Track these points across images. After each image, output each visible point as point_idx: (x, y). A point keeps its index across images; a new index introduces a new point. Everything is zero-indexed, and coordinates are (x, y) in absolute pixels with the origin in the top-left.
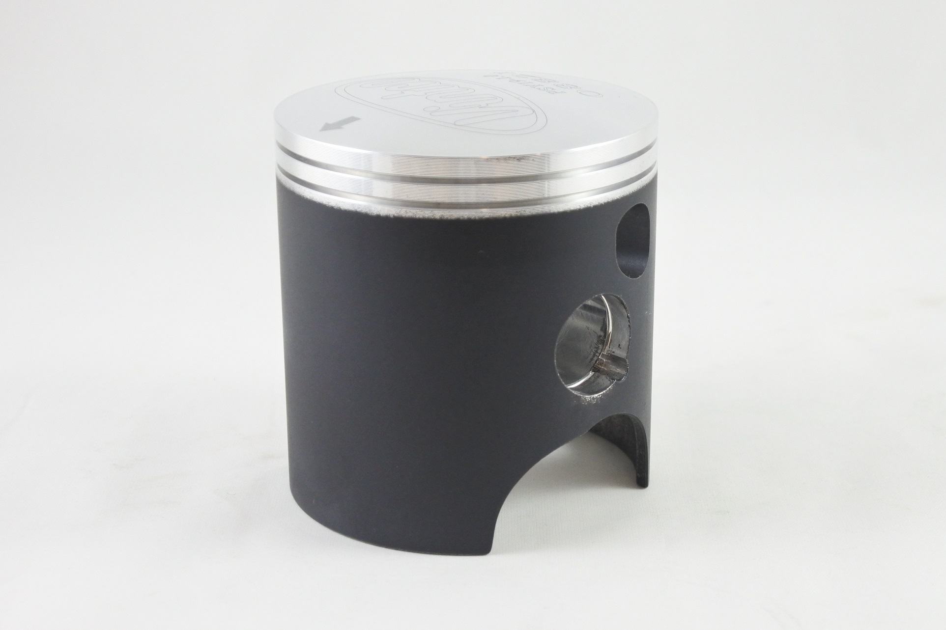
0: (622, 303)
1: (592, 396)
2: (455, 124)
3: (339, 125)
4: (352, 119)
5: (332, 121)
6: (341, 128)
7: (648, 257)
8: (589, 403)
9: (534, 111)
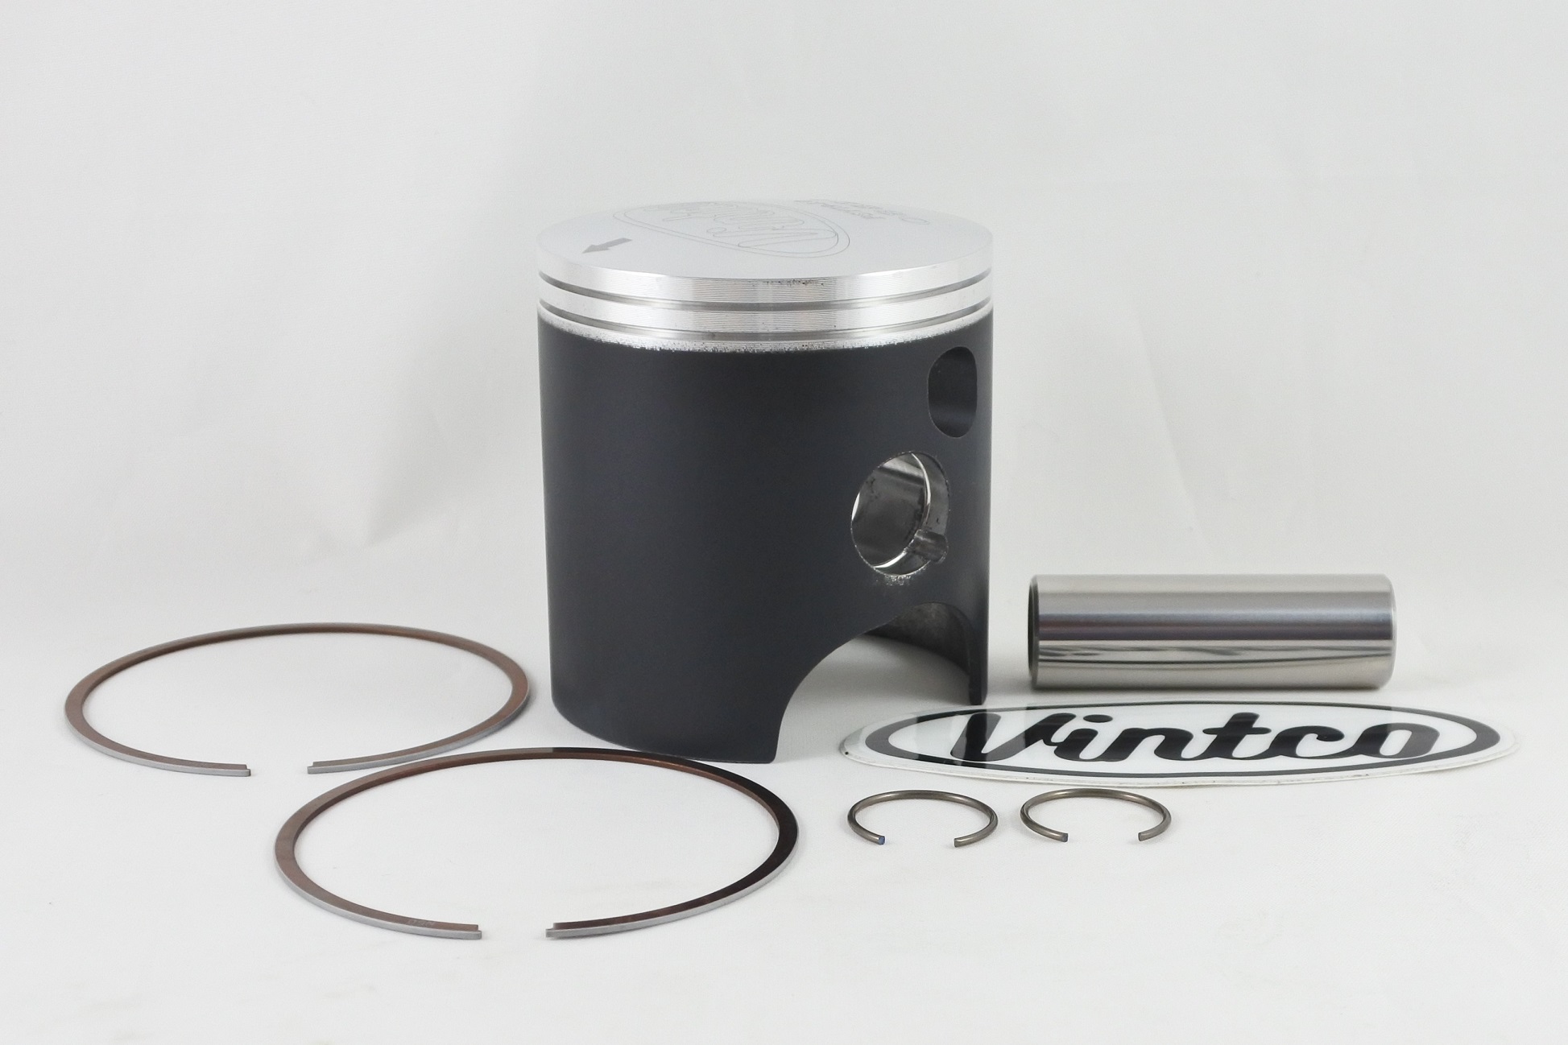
0: (939, 466)
1: (899, 576)
2: (739, 246)
3: (605, 247)
4: (624, 240)
5: (597, 243)
6: (607, 249)
7: (975, 411)
8: (896, 585)
9: (837, 234)
